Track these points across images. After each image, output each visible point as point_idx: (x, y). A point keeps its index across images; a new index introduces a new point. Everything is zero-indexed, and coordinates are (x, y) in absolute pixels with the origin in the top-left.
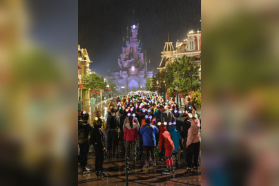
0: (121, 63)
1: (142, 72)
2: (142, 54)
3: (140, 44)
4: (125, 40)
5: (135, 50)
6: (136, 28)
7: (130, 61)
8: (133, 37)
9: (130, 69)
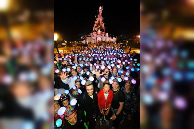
0: (94, 29)
1: (103, 33)
4: (96, 17)
5: (100, 22)
6: (101, 9)
7: (98, 27)
8: (100, 15)
9: (98, 32)
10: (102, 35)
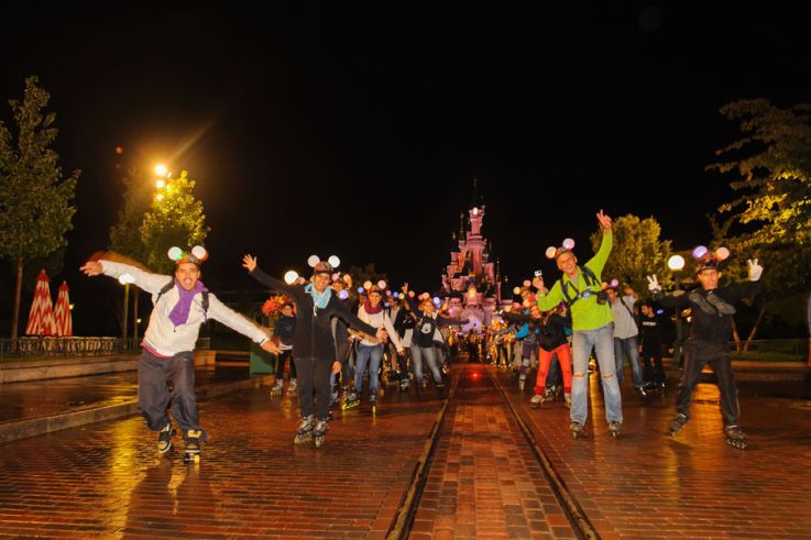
0: (448, 283)
1: (492, 300)
2: (491, 265)
3: (487, 246)
4: (457, 239)
5: (477, 258)
6: (479, 215)
7: (467, 278)
8: (473, 232)
9: (466, 295)
10: (485, 308)
